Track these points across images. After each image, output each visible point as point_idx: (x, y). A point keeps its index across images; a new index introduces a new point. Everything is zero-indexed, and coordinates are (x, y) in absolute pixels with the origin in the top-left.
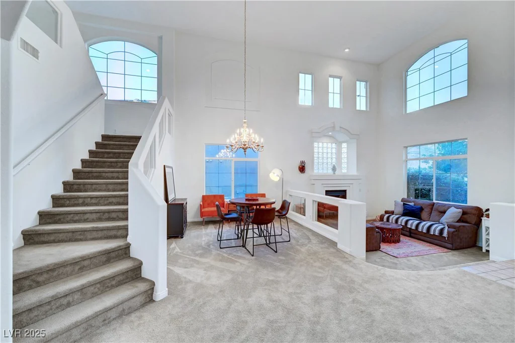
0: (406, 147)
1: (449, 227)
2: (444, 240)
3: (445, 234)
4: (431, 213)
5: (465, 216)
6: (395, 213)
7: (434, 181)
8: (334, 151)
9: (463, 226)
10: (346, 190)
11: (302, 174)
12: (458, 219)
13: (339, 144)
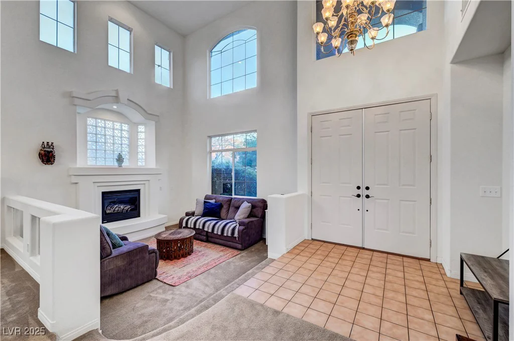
0: (210, 137)
1: (240, 225)
2: (235, 241)
3: (236, 235)
4: (229, 210)
5: (254, 210)
6: (195, 214)
7: (233, 174)
8: (125, 134)
9: (252, 222)
10: (139, 190)
11: (48, 167)
12: (248, 214)
13: (134, 125)
